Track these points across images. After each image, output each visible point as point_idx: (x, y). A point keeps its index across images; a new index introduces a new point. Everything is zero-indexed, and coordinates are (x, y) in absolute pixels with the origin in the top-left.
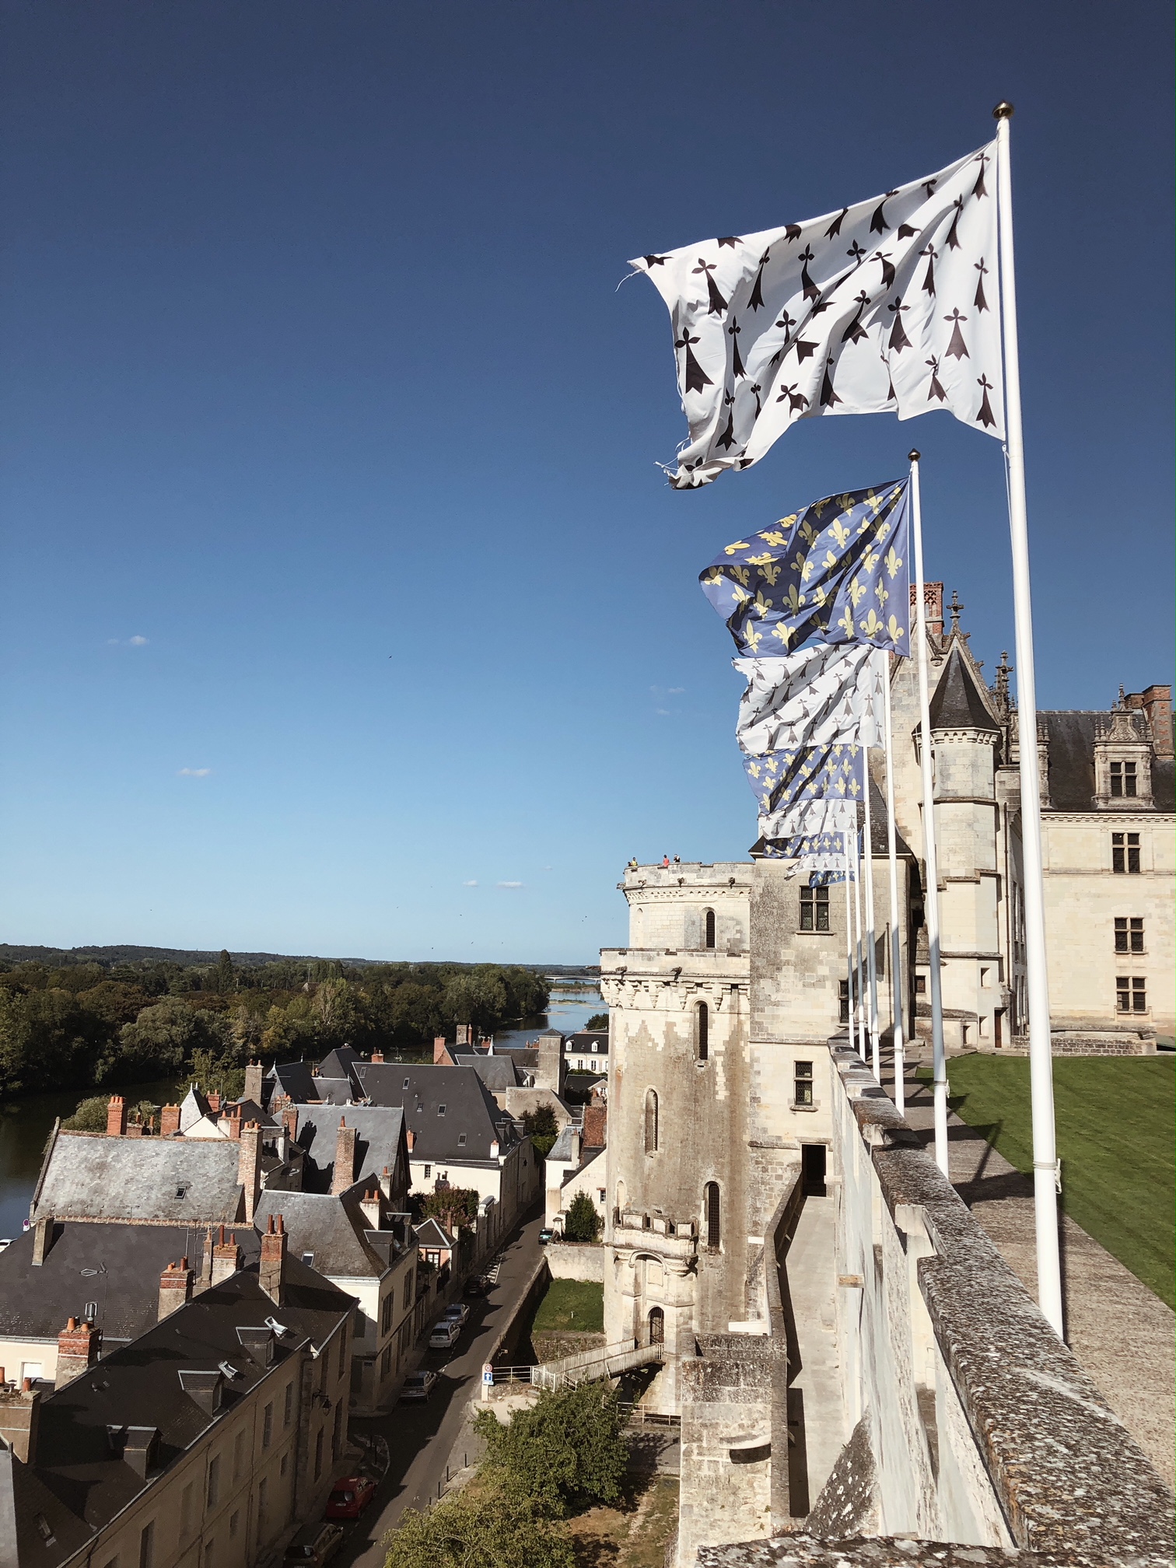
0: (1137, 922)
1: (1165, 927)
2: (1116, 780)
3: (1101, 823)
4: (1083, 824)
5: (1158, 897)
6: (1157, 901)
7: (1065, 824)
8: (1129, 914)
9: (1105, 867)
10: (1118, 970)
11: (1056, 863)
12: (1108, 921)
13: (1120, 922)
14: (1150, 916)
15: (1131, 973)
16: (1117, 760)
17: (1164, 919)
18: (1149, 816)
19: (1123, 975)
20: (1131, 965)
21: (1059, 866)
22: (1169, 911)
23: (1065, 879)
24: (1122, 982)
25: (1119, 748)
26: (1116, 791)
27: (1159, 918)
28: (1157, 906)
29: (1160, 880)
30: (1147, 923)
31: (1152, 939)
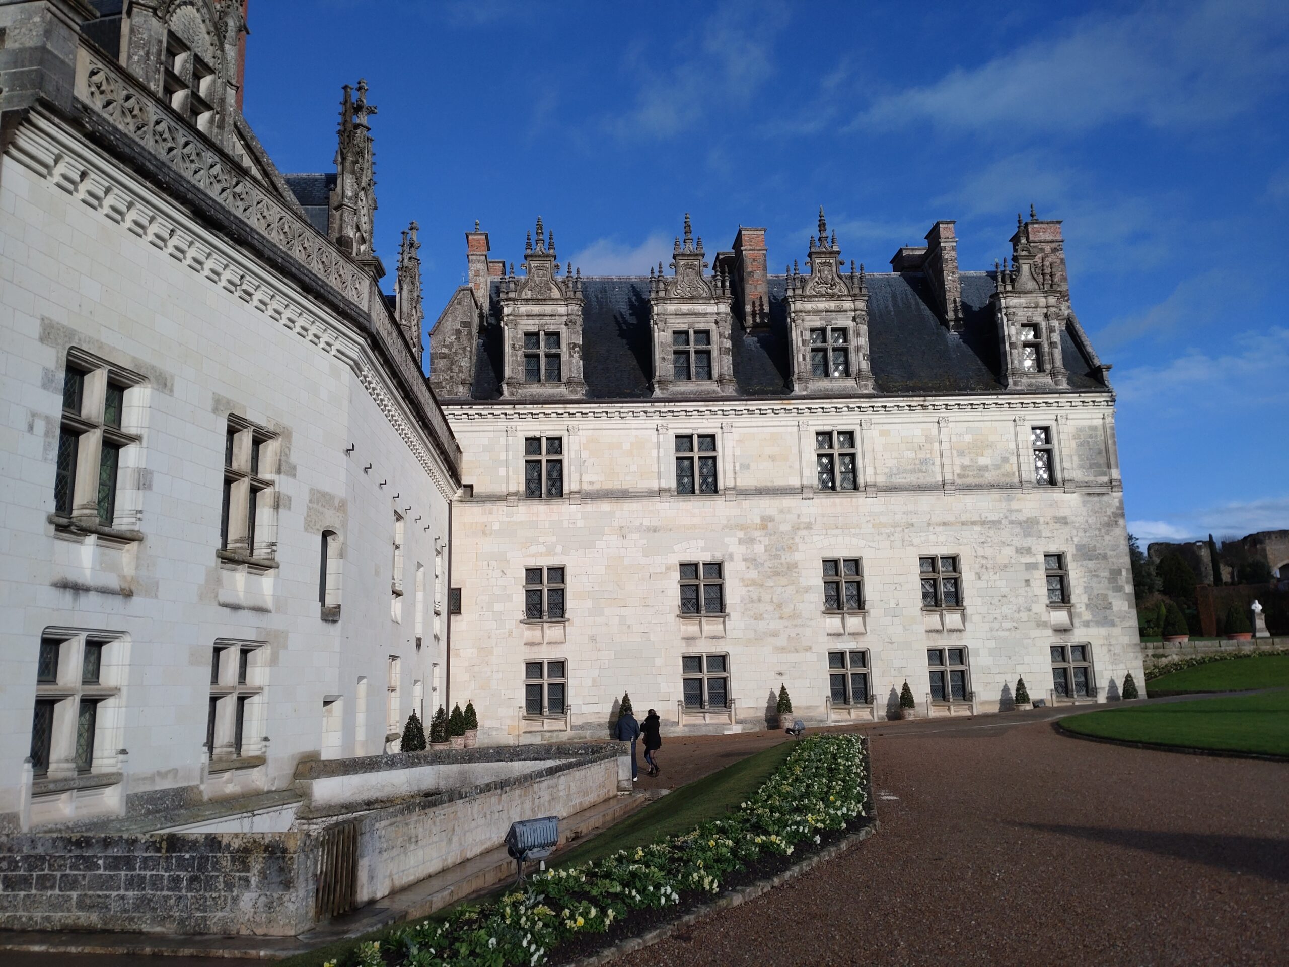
0: (716, 568)
1: (753, 574)
2: (682, 356)
3: (657, 420)
4: (631, 422)
5: (742, 528)
6: (741, 534)
7: (604, 422)
8: (701, 555)
9: (664, 485)
10: (683, 643)
11: (591, 483)
12: (668, 568)
13: (688, 569)
14: (731, 557)
15: (703, 648)
16: (683, 327)
17: (751, 561)
18: (727, 406)
19: (694, 650)
20: (706, 636)
21: (596, 487)
22: (759, 549)
23: (605, 506)
24: (691, 662)
25: (685, 308)
26: (683, 372)
27: (745, 560)
28: (741, 542)
29: (746, 503)
30: (727, 569)
31: (733, 594)
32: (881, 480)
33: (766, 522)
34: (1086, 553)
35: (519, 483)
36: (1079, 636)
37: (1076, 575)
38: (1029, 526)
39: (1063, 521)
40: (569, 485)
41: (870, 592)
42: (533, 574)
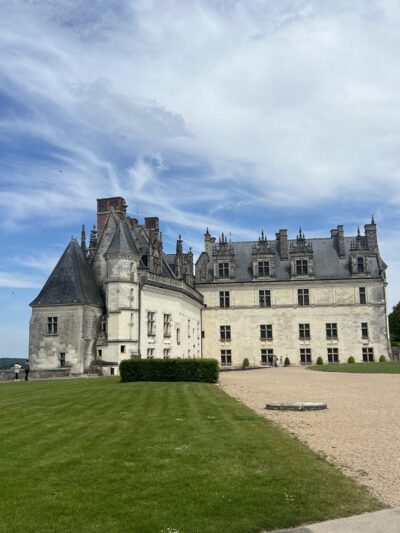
0: (270, 327)
1: (280, 328)
2: (261, 269)
3: (254, 287)
4: (247, 287)
5: (277, 316)
6: (277, 318)
8: (266, 323)
9: (256, 305)
10: (262, 346)
12: (257, 327)
13: (262, 327)
14: (274, 324)
15: (267, 348)
16: (261, 261)
17: (279, 325)
18: (273, 283)
19: (264, 348)
20: (267, 345)
21: (238, 305)
22: (282, 322)
23: (241, 310)
24: (263, 351)
26: (261, 274)
28: (277, 320)
29: (278, 310)
30: (273, 327)
31: (275, 333)
32: (316, 303)
33: (283, 314)
34: (373, 323)
35: (218, 304)
36: (370, 346)
37: (370, 330)
38: (357, 315)
39: (367, 314)
40: (231, 304)
41: (311, 333)
42: (222, 328)
